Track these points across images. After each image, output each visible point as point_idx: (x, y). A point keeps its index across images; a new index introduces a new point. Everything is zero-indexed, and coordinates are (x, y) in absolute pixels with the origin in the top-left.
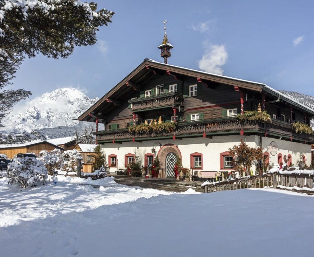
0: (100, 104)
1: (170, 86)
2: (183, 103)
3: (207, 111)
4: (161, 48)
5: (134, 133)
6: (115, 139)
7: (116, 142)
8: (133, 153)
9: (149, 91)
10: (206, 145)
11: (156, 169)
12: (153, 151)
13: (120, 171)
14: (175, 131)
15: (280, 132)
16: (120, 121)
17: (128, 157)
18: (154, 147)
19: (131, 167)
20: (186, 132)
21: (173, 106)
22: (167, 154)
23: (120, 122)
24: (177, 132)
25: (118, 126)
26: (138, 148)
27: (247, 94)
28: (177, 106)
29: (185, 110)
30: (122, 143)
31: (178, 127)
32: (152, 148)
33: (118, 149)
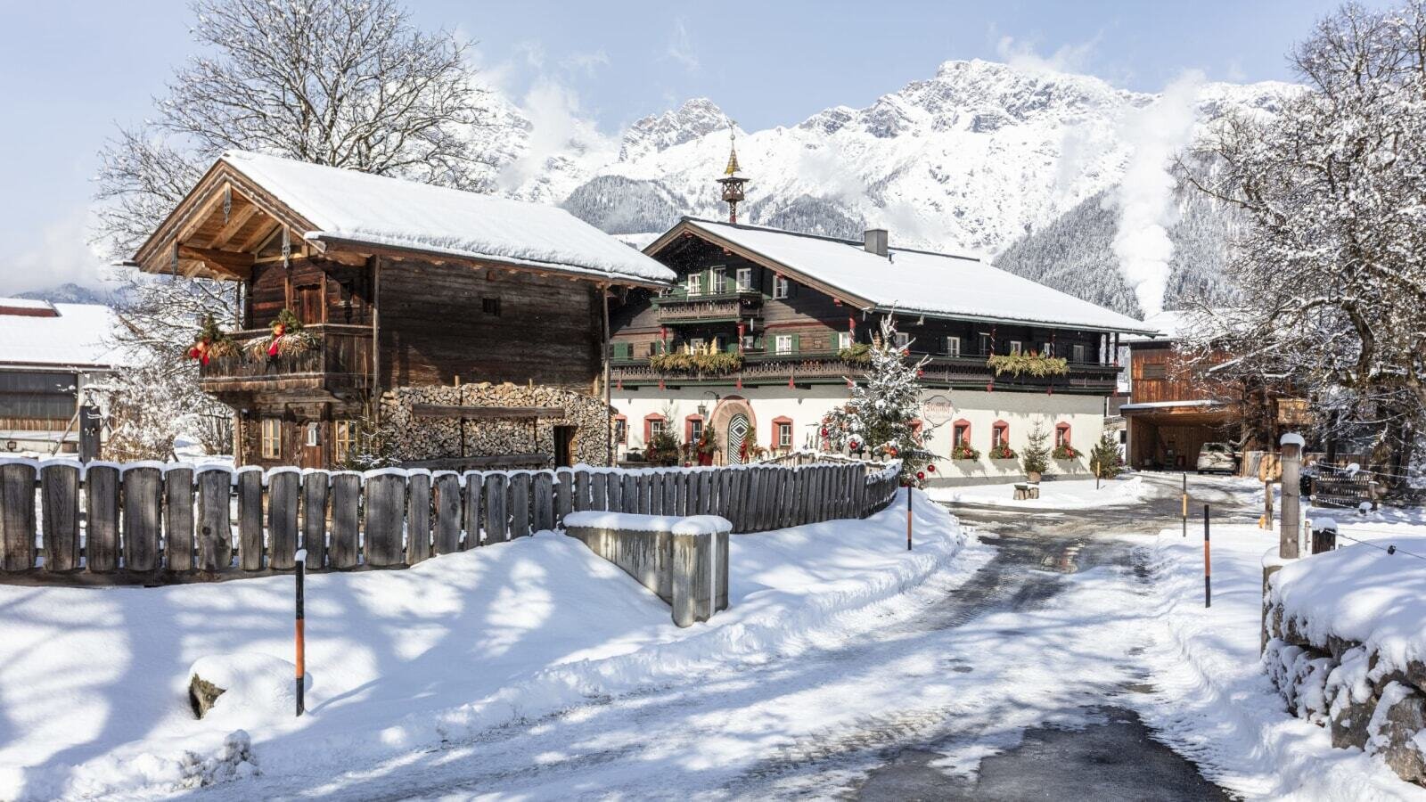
1: (739, 271)
2: (761, 311)
3: (805, 331)
4: (725, 182)
5: (662, 370)
6: (623, 381)
7: (626, 388)
8: (661, 413)
9: (696, 275)
10: (800, 402)
11: (706, 449)
12: (702, 410)
13: (632, 452)
14: (740, 371)
15: (946, 378)
16: (636, 337)
17: (651, 421)
18: (704, 402)
19: (658, 444)
20: (761, 375)
21: (738, 321)
22: (730, 416)
23: (634, 340)
24: (745, 375)
25: (630, 349)
26: (672, 402)
28: (745, 318)
29: (765, 326)
30: (640, 389)
31: (745, 365)
32: (698, 402)
33: (630, 402)
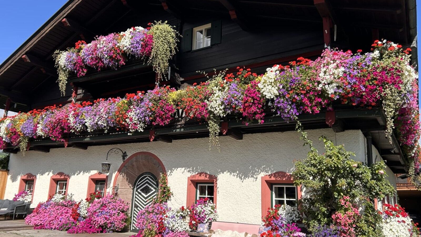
0: (9, 67)
17: (57, 180)
22: (137, 175)
27: (335, 40)
